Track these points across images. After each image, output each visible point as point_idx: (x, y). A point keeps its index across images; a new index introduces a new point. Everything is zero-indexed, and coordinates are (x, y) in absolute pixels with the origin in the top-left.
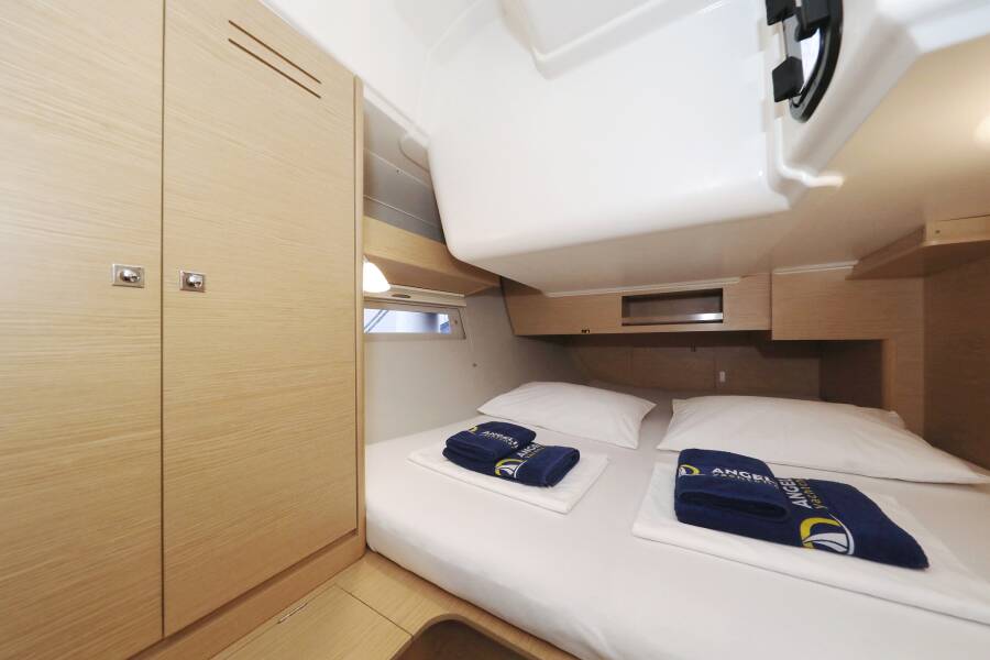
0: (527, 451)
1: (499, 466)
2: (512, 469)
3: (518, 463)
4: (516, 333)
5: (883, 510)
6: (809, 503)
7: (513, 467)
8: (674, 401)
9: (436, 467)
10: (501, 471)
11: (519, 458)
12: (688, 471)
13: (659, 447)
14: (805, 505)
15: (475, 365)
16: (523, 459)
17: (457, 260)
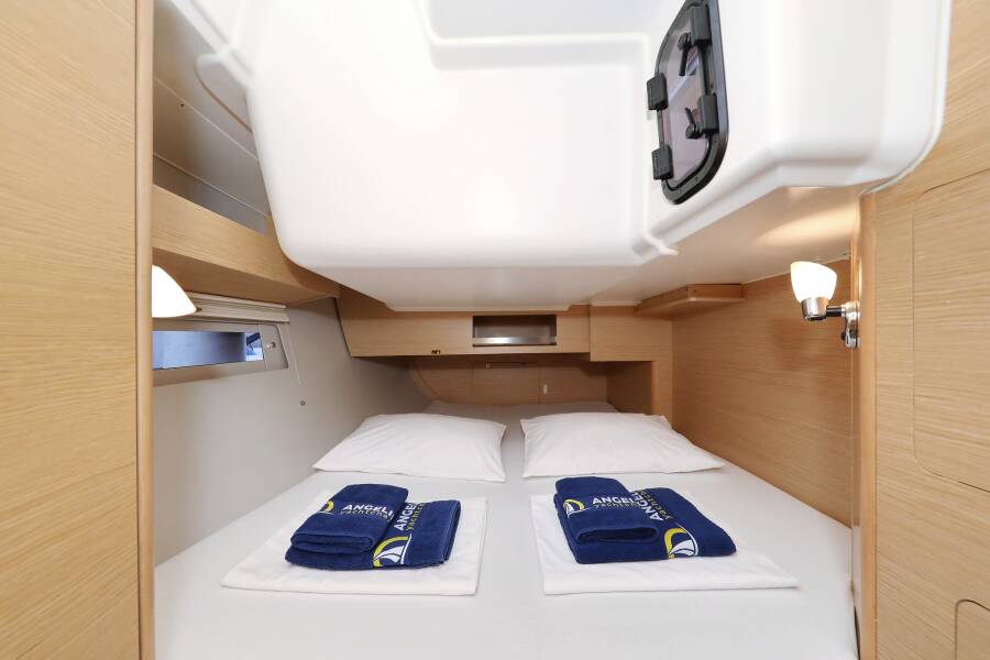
0: (404, 518)
1: (379, 553)
2: (397, 554)
3: (403, 543)
4: (352, 355)
5: (698, 508)
6: (660, 515)
7: (398, 550)
8: (522, 421)
9: (276, 584)
10: (382, 561)
11: (399, 533)
12: (576, 507)
13: (525, 476)
14: (658, 518)
15: (303, 403)
16: (404, 533)
17: (293, 263)
